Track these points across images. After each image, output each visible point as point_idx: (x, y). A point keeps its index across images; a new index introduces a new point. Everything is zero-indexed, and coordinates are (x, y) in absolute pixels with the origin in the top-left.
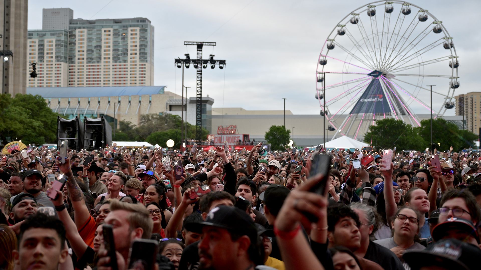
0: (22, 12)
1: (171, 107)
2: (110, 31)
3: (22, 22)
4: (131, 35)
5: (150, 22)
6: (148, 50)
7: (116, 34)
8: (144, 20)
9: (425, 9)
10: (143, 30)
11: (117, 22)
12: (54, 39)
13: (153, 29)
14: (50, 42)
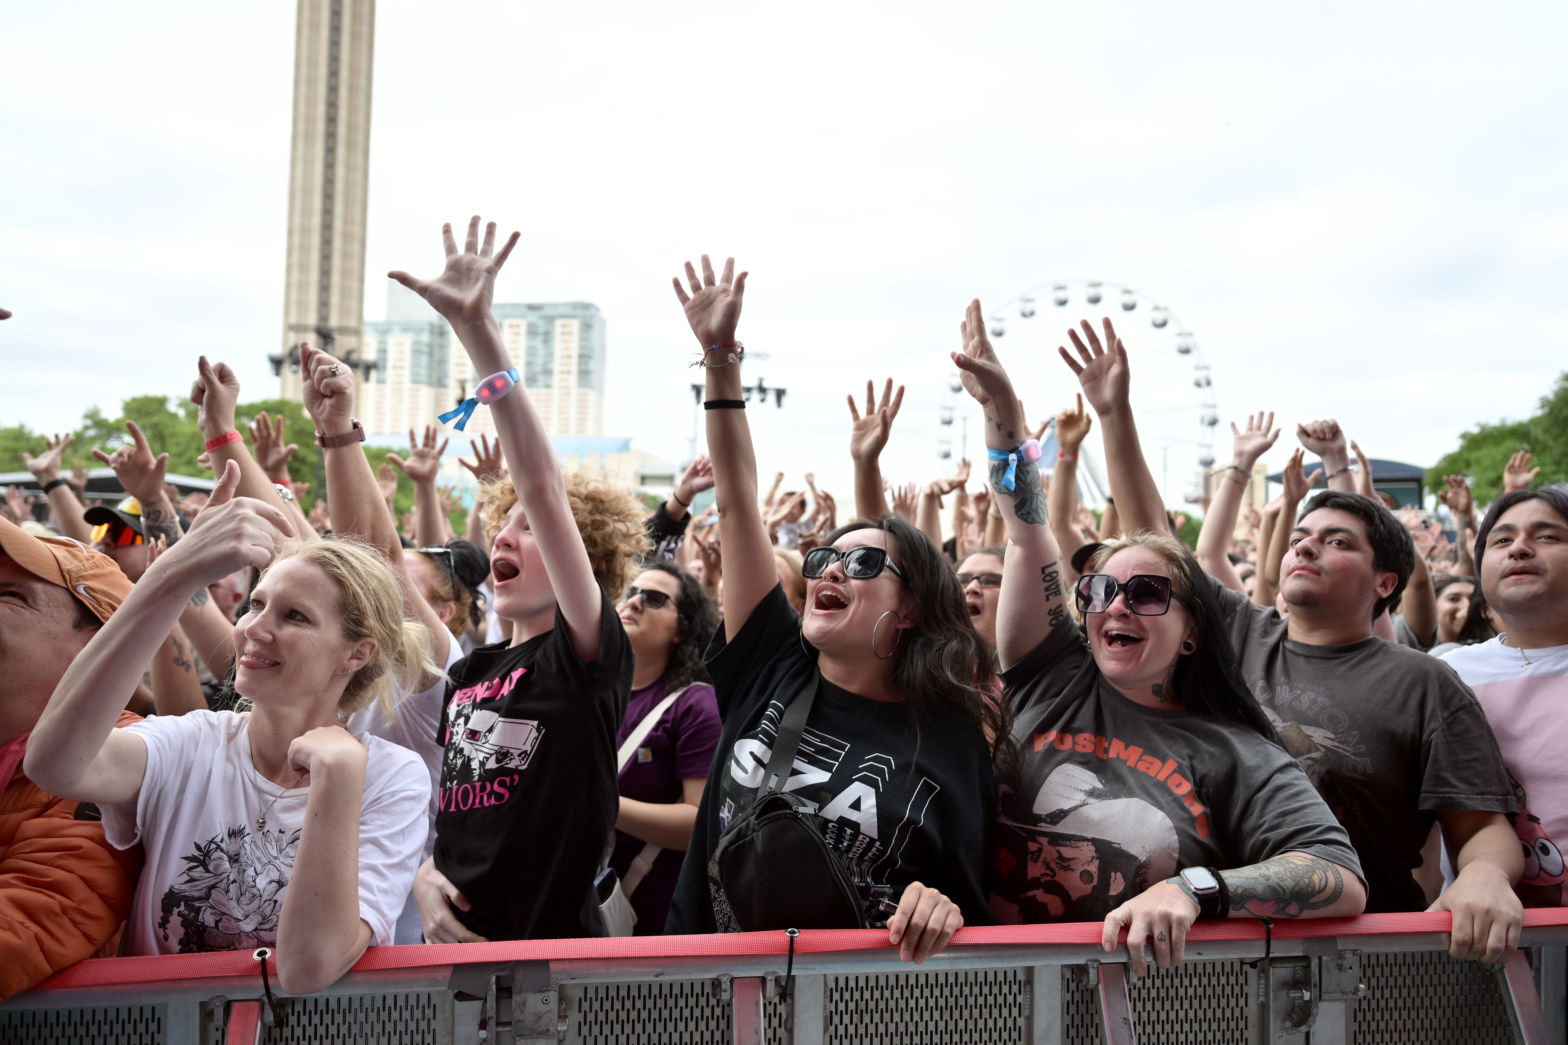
0: (355, 284)
1: (644, 479)
2: (518, 326)
3: (354, 303)
4: (563, 334)
5: (597, 309)
6: (592, 365)
7: (532, 332)
8: (586, 306)
9: (1162, 304)
10: (587, 326)
11: (532, 308)
12: (407, 340)
13: (603, 323)
14: (401, 344)
